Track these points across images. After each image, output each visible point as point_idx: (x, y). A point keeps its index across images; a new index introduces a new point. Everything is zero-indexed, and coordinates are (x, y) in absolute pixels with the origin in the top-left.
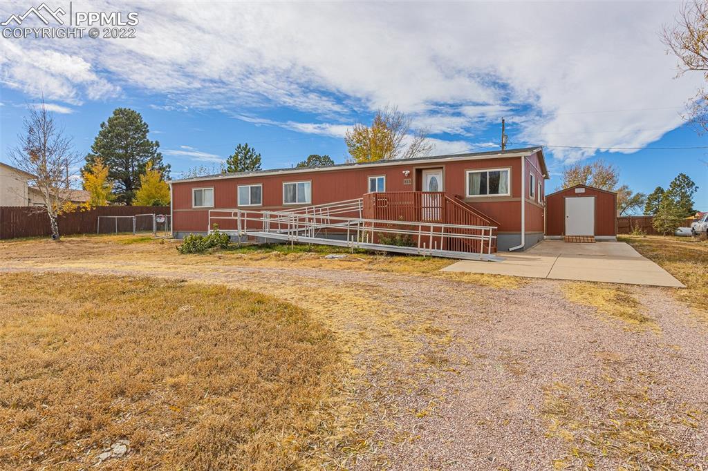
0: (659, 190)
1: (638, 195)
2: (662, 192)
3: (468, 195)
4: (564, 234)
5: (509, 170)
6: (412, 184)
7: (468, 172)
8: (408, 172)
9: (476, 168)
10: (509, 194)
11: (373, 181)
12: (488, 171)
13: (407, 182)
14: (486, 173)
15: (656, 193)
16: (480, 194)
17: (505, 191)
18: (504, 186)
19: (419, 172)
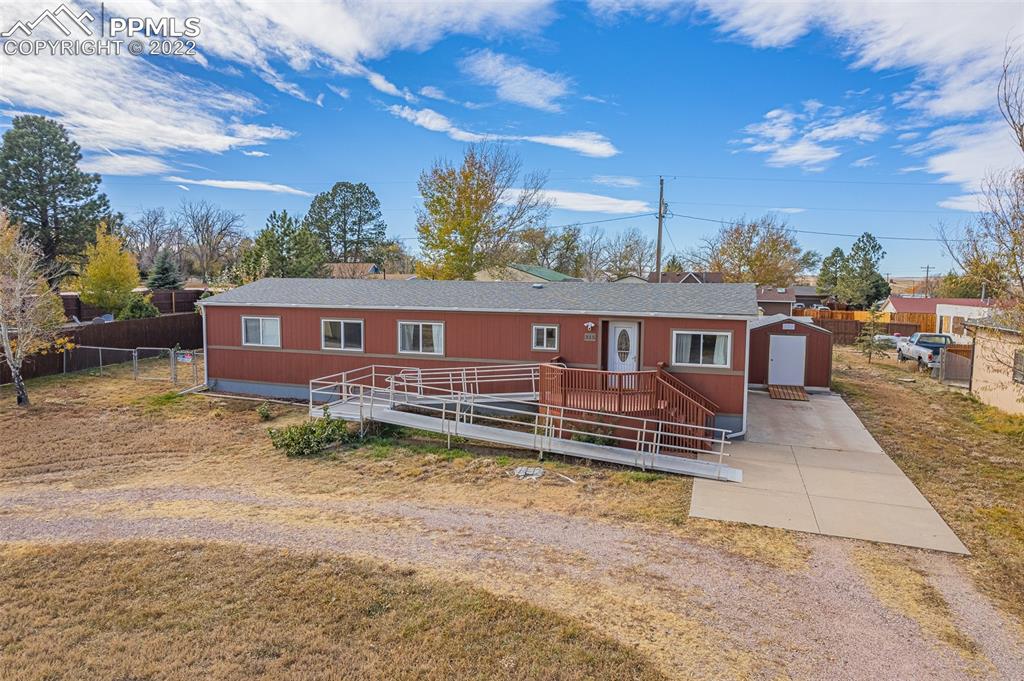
0: (838, 252)
1: (809, 253)
2: (841, 254)
3: (674, 363)
4: (767, 383)
5: (729, 334)
6: (597, 340)
7: (675, 333)
8: (591, 325)
9: (685, 328)
10: (728, 366)
11: (540, 332)
12: (702, 333)
13: (589, 337)
14: (699, 336)
15: (834, 256)
16: (690, 362)
17: (723, 362)
18: (722, 354)
19: (605, 324)
